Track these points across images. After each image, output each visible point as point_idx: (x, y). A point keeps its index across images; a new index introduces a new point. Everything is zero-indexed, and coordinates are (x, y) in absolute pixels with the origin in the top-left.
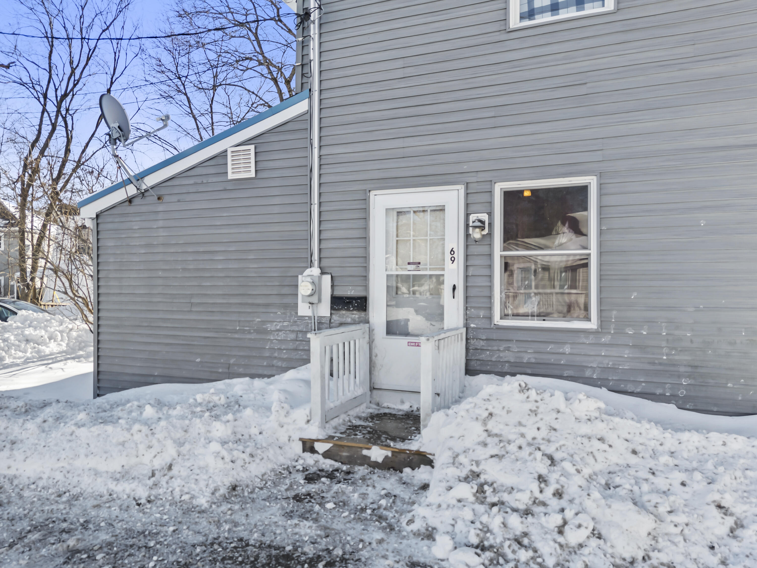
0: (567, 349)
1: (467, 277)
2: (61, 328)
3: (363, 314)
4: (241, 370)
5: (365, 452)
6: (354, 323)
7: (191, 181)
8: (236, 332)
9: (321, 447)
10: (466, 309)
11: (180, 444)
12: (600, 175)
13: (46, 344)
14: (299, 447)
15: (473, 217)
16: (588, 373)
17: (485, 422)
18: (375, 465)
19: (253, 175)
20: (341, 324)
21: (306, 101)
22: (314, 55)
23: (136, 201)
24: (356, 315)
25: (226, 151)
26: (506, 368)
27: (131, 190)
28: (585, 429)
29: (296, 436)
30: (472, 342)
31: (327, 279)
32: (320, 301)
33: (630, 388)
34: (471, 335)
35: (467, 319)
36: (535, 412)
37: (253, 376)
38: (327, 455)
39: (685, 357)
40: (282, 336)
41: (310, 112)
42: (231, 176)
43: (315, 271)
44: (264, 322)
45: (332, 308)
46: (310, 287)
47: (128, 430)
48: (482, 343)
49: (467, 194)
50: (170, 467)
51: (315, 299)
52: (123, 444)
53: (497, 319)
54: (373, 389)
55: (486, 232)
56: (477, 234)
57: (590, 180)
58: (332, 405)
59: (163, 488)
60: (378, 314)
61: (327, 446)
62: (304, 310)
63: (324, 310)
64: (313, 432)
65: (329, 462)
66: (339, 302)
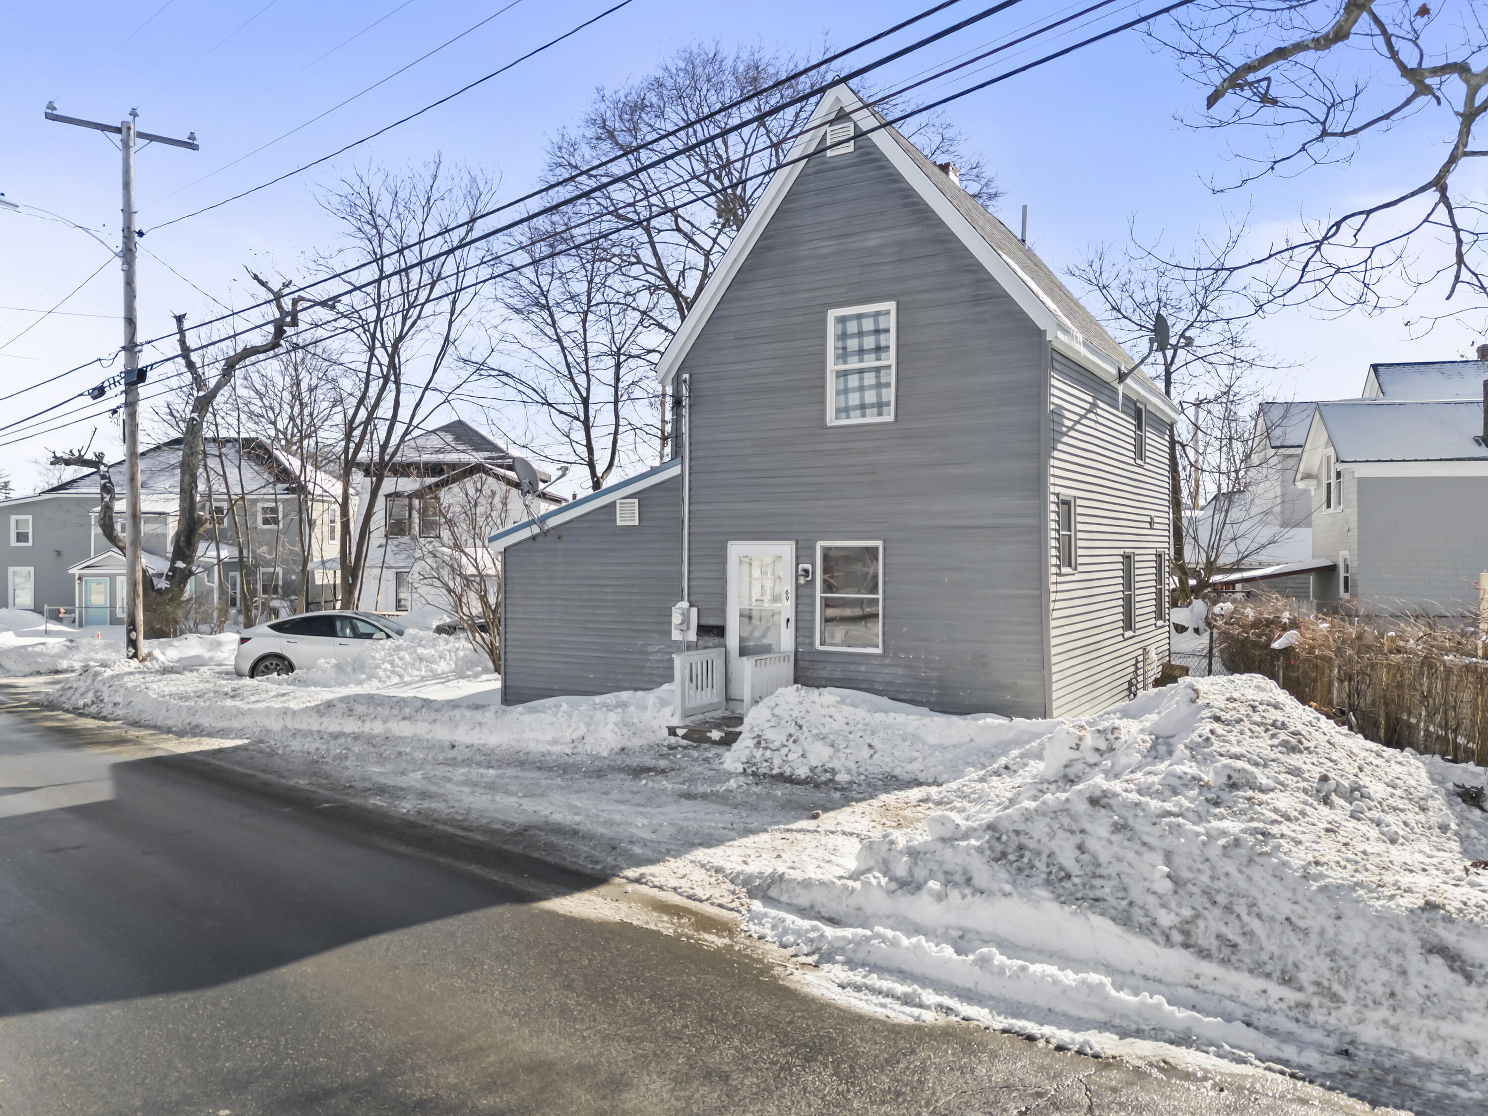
0: (863, 668)
1: (797, 613)
2: (448, 647)
3: (721, 640)
4: (627, 685)
5: (709, 734)
6: (715, 647)
7: (586, 525)
8: (623, 653)
9: (680, 732)
10: (796, 637)
11: (588, 725)
12: (885, 542)
13: (437, 663)
14: (666, 732)
15: (801, 566)
16: (876, 686)
17: (772, 709)
18: (715, 743)
19: (637, 523)
20: (705, 648)
21: (679, 467)
22: (685, 429)
23: (539, 539)
24: (716, 640)
25: (615, 502)
26: (823, 682)
27: (536, 529)
28: (824, 711)
29: (664, 725)
30: (800, 662)
31: (694, 611)
32: (688, 628)
33: (903, 697)
34: (799, 657)
35: (797, 645)
36: (801, 703)
37: (636, 689)
38: (684, 737)
39: (935, 674)
40: (657, 656)
41: (682, 475)
42: (619, 523)
43: (685, 604)
44: (645, 645)
45: (698, 634)
46: (680, 618)
47: (556, 716)
48: (807, 663)
49: (797, 549)
50: (583, 738)
51: (684, 627)
52: (553, 724)
53: (818, 646)
54: (728, 699)
55: (810, 578)
56: (803, 581)
57: (879, 543)
58: (692, 704)
59: (580, 749)
60: (732, 640)
61: (684, 731)
62: (676, 635)
63: (692, 636)
64: (675, 722)
65: (685, 742)
66: (703, 630)
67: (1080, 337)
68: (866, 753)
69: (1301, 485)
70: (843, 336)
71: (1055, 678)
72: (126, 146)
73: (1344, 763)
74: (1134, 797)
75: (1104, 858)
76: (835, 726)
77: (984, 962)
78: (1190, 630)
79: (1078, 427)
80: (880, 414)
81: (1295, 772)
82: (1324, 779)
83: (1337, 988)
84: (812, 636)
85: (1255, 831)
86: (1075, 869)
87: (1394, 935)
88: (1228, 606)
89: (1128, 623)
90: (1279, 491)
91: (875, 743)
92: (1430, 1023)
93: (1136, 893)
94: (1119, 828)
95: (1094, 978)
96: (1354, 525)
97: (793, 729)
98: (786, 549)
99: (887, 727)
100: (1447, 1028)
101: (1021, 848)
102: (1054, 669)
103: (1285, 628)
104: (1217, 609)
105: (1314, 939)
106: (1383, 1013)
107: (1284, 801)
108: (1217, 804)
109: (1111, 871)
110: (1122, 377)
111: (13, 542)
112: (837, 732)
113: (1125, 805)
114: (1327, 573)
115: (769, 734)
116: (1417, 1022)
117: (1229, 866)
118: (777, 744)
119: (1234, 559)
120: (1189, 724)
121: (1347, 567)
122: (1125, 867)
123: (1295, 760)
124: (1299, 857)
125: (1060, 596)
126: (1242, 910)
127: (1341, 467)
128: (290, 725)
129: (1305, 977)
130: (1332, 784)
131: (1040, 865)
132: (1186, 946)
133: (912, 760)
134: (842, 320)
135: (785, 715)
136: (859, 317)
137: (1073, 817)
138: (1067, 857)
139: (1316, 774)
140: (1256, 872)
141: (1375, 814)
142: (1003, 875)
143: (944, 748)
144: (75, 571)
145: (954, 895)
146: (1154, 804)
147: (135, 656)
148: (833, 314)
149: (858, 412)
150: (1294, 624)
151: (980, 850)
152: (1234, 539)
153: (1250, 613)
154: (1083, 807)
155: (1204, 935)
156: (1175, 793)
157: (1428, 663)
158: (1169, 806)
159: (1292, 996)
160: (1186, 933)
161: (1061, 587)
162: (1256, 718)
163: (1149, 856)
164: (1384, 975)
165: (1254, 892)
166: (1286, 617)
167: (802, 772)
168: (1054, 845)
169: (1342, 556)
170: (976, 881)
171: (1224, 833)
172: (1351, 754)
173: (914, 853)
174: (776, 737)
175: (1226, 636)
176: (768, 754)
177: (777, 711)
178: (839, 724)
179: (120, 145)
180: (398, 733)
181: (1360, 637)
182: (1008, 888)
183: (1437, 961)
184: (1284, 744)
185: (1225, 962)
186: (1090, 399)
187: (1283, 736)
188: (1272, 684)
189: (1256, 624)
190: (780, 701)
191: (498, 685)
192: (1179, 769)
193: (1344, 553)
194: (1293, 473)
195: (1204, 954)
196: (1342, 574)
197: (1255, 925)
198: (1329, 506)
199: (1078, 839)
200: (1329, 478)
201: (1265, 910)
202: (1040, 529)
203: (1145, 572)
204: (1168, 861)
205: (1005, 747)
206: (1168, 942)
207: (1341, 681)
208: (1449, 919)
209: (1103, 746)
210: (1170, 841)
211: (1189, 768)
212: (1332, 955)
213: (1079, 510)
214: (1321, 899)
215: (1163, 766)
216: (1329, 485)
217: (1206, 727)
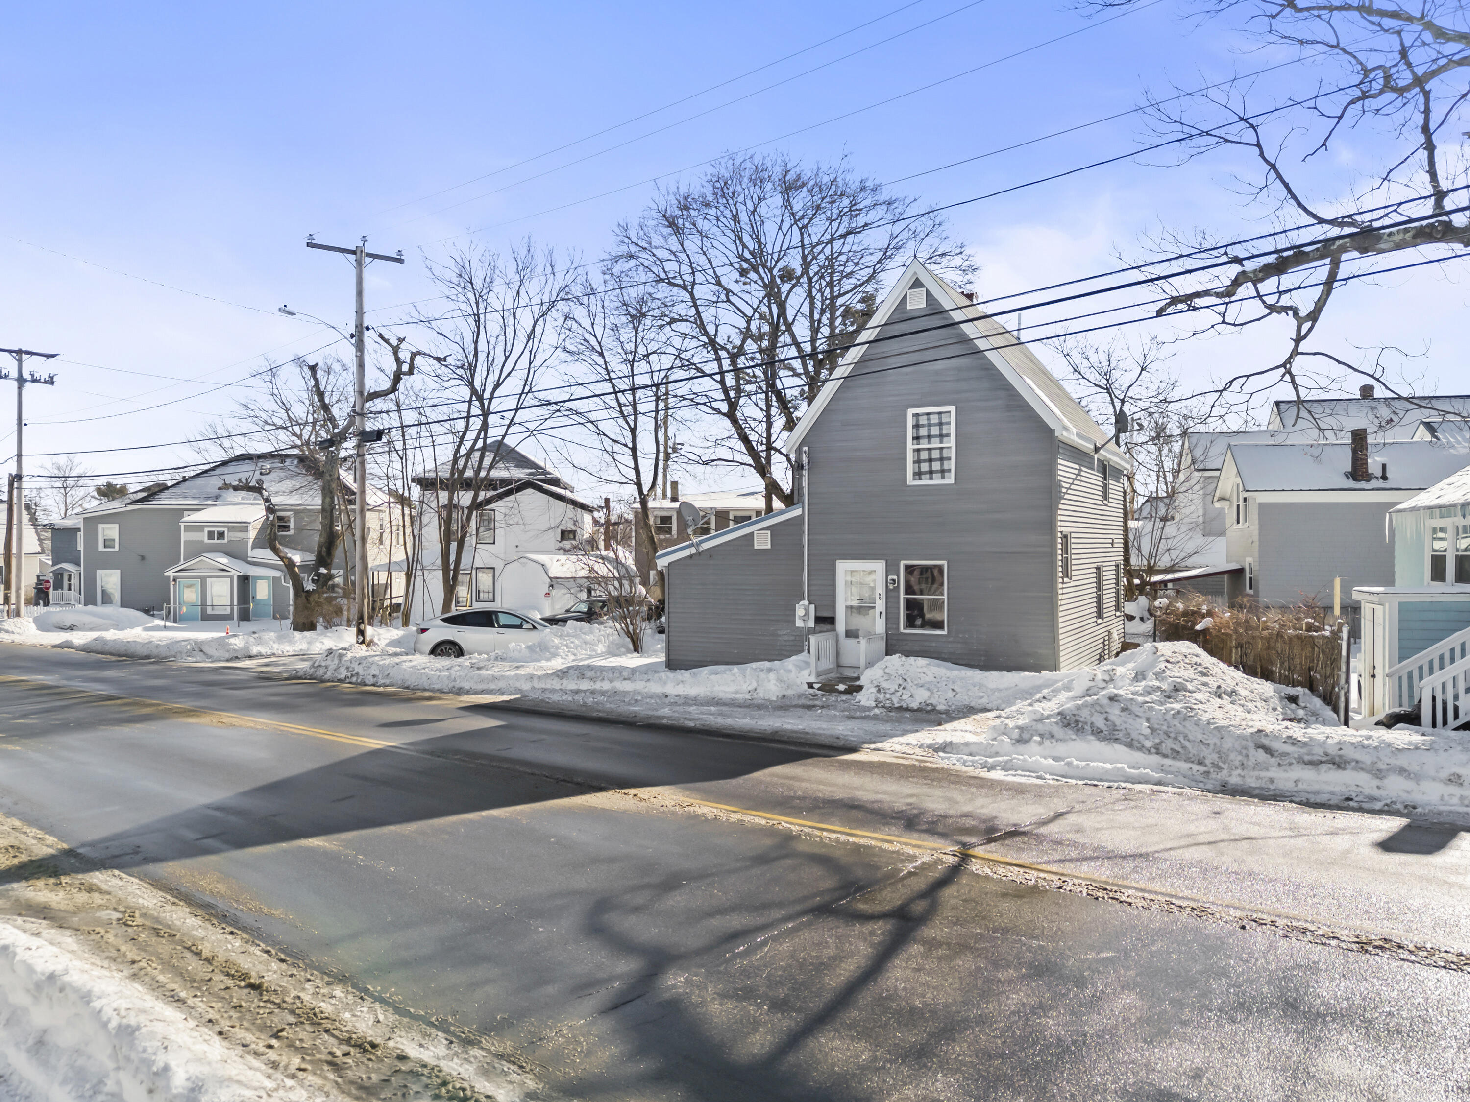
0: (934, 644)
1: (887, 608)
3: (833, 626)
5: (836, 687)
6: (828, 631)
8: (759, 635)
9: (816, 686)
10: (887, 624)
11: (757, 682)
12: (948, 561)
14: (806, 686)
15: (890, 577)
17: (883, 669)
18: (842, 692)
19: (769, 547)
20: (820, 632)
22: (805, 484)
24: (829, 627)
29: (804, 681)
30: (890, 640)
31: (812, 607)
32: (808, 618)
34: (889, 637)
35: (887, 629)
38: (819, 689)
40: (786, 638)
42: (756, 547)
43: (806, 602)
44: (775, 630)
45: (816, 623)
46: (802, 611)
48: (894, 639)
49: (887, 566)
50: (756, 689)
51: (805, 618)
55: (896, 585)
56: (891, 587)
57: (944, 563)
58: (820, 669)
59: (755, 696)
60: (841, 626)
61: (819, 685)
62: (799, 623)
63: (811, 624)
64: (812, 679)
65: (820, 692)
66: (819, 620)
67: (1074, 430)
68: (951, 694)
69: (1217, 505)
70: (917, 426)
71: (1061, 648)
72: (359, 264)
73: (1229, 681)
74: (1131, 696)
75: (1118, 722)
76: (928, 679)
77: (1069, 764)
78: (1137, 619)
79: (1073, 487)
80: (943, 478)
81: (1205, 684)
82: (1219, 687)
83: (1221, 764)
84: (898, 624)
85: (1186, 708)
86: (1104, 728)
87: (1244, 743)
88: (1165, 601)
89: (1099, 615)
90: (1201, 512)
91: (956, 688)
92: (1256, 773)
93: (1134, 735)
94: (1123, 710)
95: (1119, 765)
96: (1256, 538)
97: (901, 682)
98: (879, 566)
99: (962, 679)
100: (1263, 774)
101: (1077, 722)
102: (1061, 642)
103: (1203, 616)
104: (1157, 603)
105: (1212, 747)
106: (1239, 771)
107: (1199, 696)
108: (1169, 697)
109: (1122, 727)
110: (1097, 449)
111: (101, 548)
112: (929, 682)
113: (1126, 700)
114: (1237, 574)
115: (884, 685)
116: (1252, 773)
117: (1176, 722)
118: (892, 690)
119: (1168, 565)
120: (1153, 664)
121: (1251, 570)
122: (1128, 726)
123: (1205, 679)
124: (1205, 717)
125: (1065, 596)
126: (1181, 738)
127: (1246, 494)
128: (536, 686)
129: (1207, 762)
130: (1222, 690)
131: (1088, 728)
132: (1157, 753)
133: (981, 697)
134: (916, 415)
135: (893, 673)
136: (928, 414)
137: (1101, 706)
138: (1100, 722)
139: (1215, 685)
140: (1187, 724)
141: (1242, 702)
142: (1070, 732)
143: (1000, 690)
144: (170, 573)
145: (1047, 742)
146: (1140, 699)
147: (363, 642)
148: (911, 412)
149: (928, 476)
150: (1210, 613)
151: (1057, 723)
152: (1168, 550)
153: (1180, 606)
154: (1106, 701)
155: (1164, 748)
156: (1150, 694)
157: (1279, 635)
158: (1147, 699)
159: (1202, 769)
160: (1157, 749)
161: (1065, 591)
162: (1187, 661)
163: (1139, 720)
164: (1240, 758)
165: (1186, 731)
166: (1204, 609)
167: (915, 705)
168: (1093, 719)
169: (1248, 562)
170: (1057, 735)
171: (1173, 709)
172: (1233, 678)
173: (1021, 729)
174: (891, 686)
175: (1163, 622)
176: (888, 696)
177: (887, 671)
178: (930, 678)
179: (354, 263)
180: (622, 689)
181: (1247, 621)
182: (1074, 737)
183: (1261, 751)
184: (1201, 672)
185: (1174, 758)
186: (1077, 467)
187: (1200, 669)
188: (1195, 645)
189: (1185, 613)
190: (888, 664)
191: (664, 659)
192: (1151, 684)
193: (1249, 560)
194: (1210, 497)
195: (1165, 756)
196: (1248, 575)
197: (1187, 744)
198: (1238, 522)
199: (1105, 715)
200: (1238, 500)
201: (1191, 738)
202: (1053, 554)
203: (1109, 577)
204: (1148, 720)
205: (1039, 688)
206: (1149, 752)
207: (1236, 648)
208: (1266, 735)
209: (1107, 678)
210: (1148, 714)
211: (1157, 683)
212: (1219, 752)
213: (1073, 540)
214: (1214, 732)
215: (1143, 683)
216: (1238, 506)
217: (1162, 665)
